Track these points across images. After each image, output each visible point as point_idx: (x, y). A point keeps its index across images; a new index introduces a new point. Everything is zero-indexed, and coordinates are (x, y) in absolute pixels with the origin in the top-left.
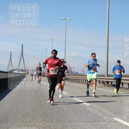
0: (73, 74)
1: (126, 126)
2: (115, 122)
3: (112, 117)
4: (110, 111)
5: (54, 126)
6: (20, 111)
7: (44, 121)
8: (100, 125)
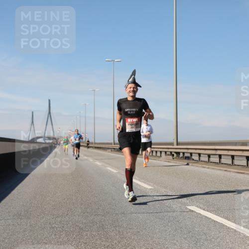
1: (206, 217)
2: (189, 212)
3: (185, 204)
5: (101, 221)
6: (48, 199)
7: (84, 213)
8: (168, 218)
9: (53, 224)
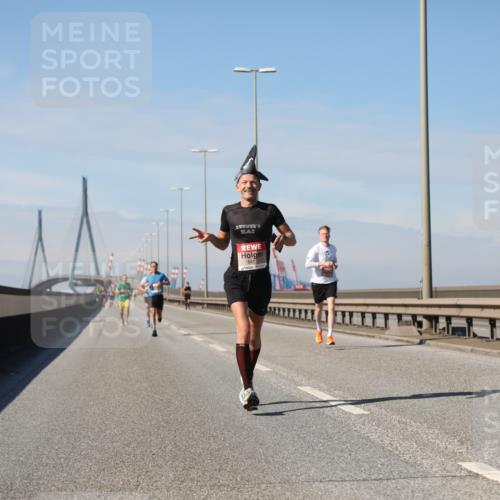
0: (291, 291)
2: (468, 480)
3: (456, 457)
4: (447, 434)
6: (84, 445)
7: (182, 482)
8: (410, 494)
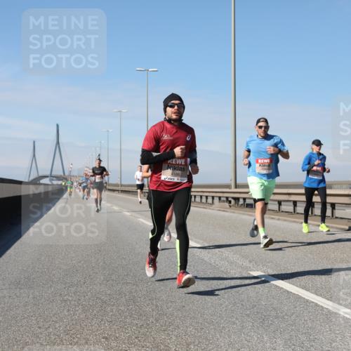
1: (276, 286)
3: (247, 269)
4: (243, 257)
9: (65, 296)
